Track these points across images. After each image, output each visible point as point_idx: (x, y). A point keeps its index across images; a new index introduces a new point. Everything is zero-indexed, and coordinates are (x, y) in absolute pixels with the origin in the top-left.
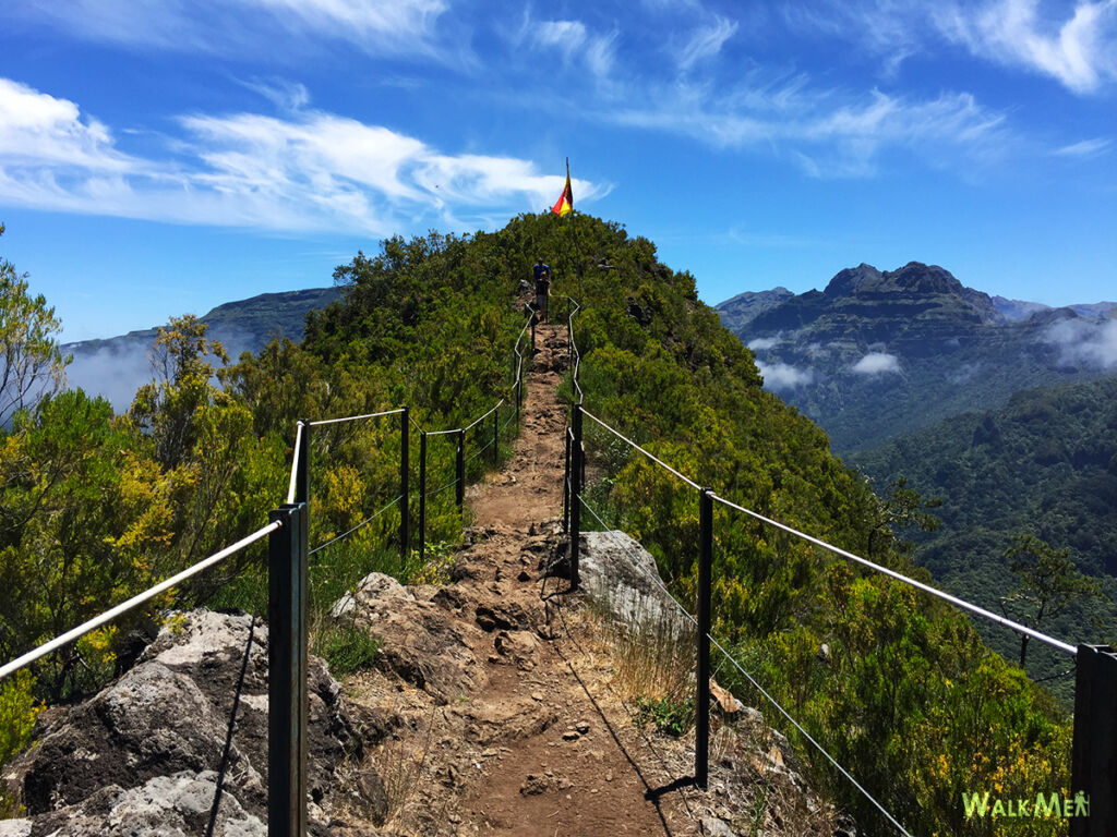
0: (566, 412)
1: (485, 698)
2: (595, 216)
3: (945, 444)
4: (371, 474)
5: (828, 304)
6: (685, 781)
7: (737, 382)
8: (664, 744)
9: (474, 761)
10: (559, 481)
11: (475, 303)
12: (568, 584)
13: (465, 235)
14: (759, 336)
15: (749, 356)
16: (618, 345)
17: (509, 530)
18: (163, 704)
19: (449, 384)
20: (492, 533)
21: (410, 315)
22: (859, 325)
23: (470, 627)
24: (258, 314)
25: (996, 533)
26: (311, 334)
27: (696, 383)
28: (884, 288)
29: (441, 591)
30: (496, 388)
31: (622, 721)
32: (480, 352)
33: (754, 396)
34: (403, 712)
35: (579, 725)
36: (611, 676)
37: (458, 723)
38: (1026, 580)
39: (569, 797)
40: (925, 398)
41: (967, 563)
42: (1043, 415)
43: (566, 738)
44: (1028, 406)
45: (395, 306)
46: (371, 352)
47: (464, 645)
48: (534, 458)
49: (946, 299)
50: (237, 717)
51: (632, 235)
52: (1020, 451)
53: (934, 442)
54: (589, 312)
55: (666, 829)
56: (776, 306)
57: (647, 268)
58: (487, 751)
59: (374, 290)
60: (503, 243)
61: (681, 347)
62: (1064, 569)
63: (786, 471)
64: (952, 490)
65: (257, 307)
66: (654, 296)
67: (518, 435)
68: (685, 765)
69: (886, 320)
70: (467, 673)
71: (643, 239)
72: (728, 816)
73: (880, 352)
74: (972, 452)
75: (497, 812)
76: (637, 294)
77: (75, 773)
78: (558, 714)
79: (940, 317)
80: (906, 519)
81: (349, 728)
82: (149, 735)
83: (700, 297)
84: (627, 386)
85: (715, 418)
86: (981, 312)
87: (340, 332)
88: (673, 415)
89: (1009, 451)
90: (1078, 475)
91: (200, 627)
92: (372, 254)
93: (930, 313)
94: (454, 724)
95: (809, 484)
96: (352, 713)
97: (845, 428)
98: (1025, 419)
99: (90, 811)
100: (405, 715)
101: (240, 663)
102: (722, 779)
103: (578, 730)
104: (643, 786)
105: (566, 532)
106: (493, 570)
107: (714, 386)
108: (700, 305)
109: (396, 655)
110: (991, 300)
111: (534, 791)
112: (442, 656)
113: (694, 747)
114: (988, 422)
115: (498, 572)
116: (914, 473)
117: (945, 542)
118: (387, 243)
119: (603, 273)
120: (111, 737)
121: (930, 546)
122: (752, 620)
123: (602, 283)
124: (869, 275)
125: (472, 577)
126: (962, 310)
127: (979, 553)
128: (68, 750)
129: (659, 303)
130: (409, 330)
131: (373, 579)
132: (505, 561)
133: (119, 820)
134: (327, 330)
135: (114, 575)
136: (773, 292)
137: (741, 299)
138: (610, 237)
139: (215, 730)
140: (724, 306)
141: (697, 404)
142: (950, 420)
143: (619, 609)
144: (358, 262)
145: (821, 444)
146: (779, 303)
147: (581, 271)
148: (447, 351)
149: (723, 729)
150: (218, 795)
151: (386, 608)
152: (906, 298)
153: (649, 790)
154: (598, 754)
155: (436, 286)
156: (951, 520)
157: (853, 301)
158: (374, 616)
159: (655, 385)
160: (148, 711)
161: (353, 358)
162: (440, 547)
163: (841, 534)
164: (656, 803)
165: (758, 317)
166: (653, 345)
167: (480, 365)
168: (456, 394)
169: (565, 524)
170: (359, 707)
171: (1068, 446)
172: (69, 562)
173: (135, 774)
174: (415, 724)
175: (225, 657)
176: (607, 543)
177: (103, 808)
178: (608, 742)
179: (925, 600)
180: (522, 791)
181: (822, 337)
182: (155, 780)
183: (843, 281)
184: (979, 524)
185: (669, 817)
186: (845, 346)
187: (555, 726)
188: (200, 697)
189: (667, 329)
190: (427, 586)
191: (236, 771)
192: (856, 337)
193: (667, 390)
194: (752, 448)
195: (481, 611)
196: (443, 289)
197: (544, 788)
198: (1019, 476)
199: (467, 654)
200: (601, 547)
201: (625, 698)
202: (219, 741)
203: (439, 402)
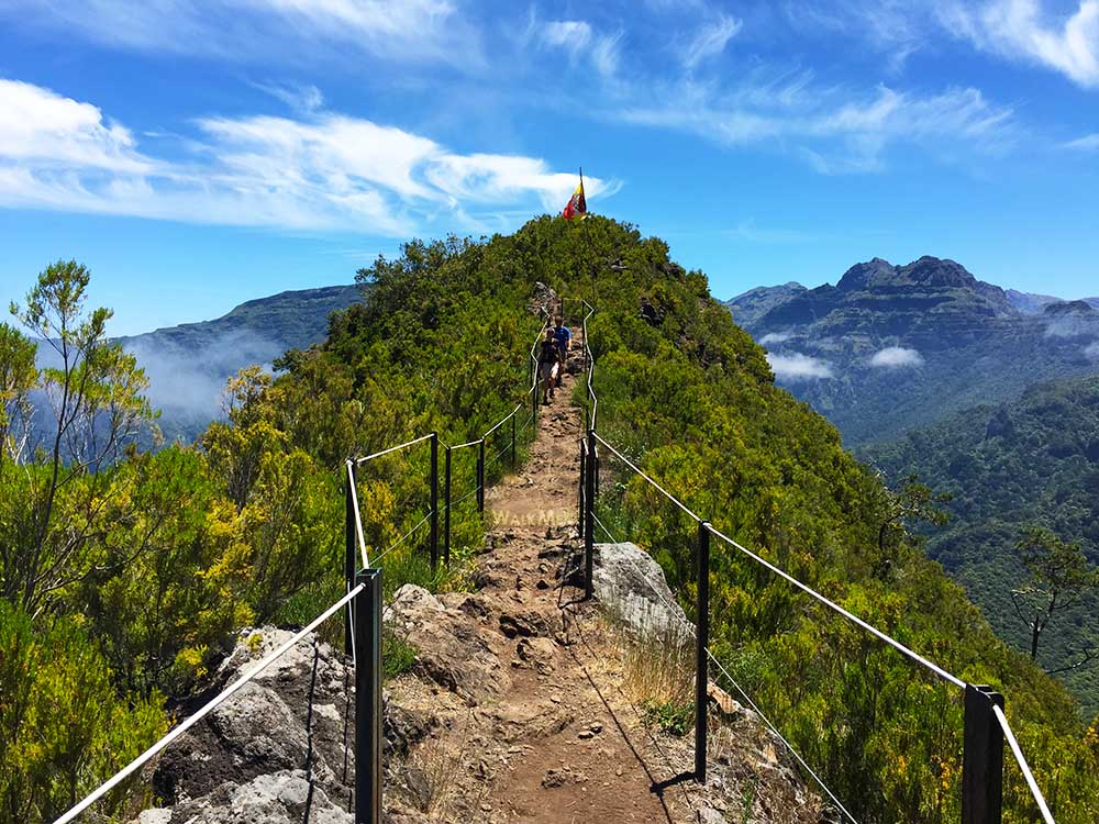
0: (580, 414)
1: (509, 700)
2: (609, 217)
3: (958, 436)
4: (400, 486)
5: (841, 298)
6: (686, 776)
7: (751, 379)
8: (668, 743)
9: (501, 757)
10: (574, 483)
11: (492, 307)
12: (582, 593)
13: (482, 238)
14: (774, 331)
15: (761, 353)
16: (631, 347)
17: (527, 534)
18: (260, 716)
19: (469, 390)
20: (512, 537)
21: (430, 319)
22: (872, 318)
23: (495, 634)
24: (281, 311)
25: (1010, 525)
26: (334, 334)
27: (708, 381)
28: (897, 282)
29: (468, 600)
30: (514, 393)
31: (631, 722)
32: (499, 359)
33: (765, 393)
34: (439, 714)
35: (593, 726)
36: (621, 680)
37: (487, 723)
38: (1037, 573)
39: (584, 789)
40: (938, 390)
41: (981, 554)
42: (1057, 408)
43: (581, 737)
44: (1041, 398)
45: (416, 309)
46: (393, 354)
47: (489, 650)
48: (550, 461)
49: (959, 293)
50: (312, 724)
51: (645, 235)
52: (1034, 443)
53: (947, 435)
54: (602, 316)
55: (668, 818)
56: (788, 301)
57: (659, 267)
58: (512, 749)
59: (395, 292)
60: (519, 246)
61: (693, 345)
62: (1075, 562)
63: (797, 467)
64: (966, 482)
65: (280, 304)
66: (666, 295)
67: (534, 438)
68: (685, 761)
69: (899, 314)
70: (492, 677)
71: (655, 239)
72: (723, 807)
73: (893, 345)
74: (986, 445)
75: (521, 802)
76: (650, 294)
77: (193, 771)
78: (573, 715)
79: (953, 311)
80: (917, 514)
81: (396, 730)
82: (250, 741)
83: (712, 294)
84: (640, 389)
85: (725, 418)
86: (995, 305)
87: (362, 333)
88: (684, 417)
89: (1023, 443)
90: (1092, 467)
91: (271, 644)
92: (393, 256)
93: (943, 307)
94: (483, 723)
95: (821, 479)
96: (396, 715)
97: (858, 421)
98: (1039, 411)
99: (215, 803)
100: (441, 716)
101: (310, 677)
102: (718, 774)
103: (592, 730)
104: (649, 779)
105: (581, 536)
106: (514, 578)
107: (726, 383)
108: (711, 303)
109: (431, 662)
110: (1004, 293)
111: (555, 784)
112: (471, 662)
113: (694, 745)
114: (1001, 415)
115: (518, 580)
116: (927, 465)
117: (959, 534)
118: (407, 246)
119: (617, 274)
120: (220, 742)
121: (944, 537)
122: (755, 623)
123: (616, 285)
124: (882, 269)
125: (494, 585)
126: (975, 304)
127: (993, 545)
128: (187, 753)
129: (672, 303)
130: (429, 333)
131: (408, 590)
132: (525, 570)
133: (240, 809)
134: (349, 330)
135: (201, 601)
136: (786, 287)
137: (754, 294)
138: (623, 239)
139: (299, 735)
140: (737, 301)
141: (708, 403)
142: (963, 413)
143: (629, 617)
144: (379, 264)
145: (832, 439)
146: (792, 297)
147: (595, 273)
148: (466, 358)
149: (721, 729)
150: (311, 790)
151: (420, 618)
152: (920, 291)
153: (654, 783)
154: (610, 752)
155: (455, 290)
156: (965, 511)
157: (867, 295)
158: (410, 625)
159: (667, 388)
160: (248, 722)
161: (375, 360)
162: (464, 552)
163: (852, 528)
164: (660, 795)
165: (771, 312)
166: (665, 346)
167: (498, 371)
168: (476, 399)
169: (580, 528)
170: (402, 710)
171: (1083, 439)
172: (163, 590)
173: (240, 772)
174: (449, 724)
175: (296, 672)
176: (619, 554)
177: (225, 800)
178: (618, 741)
179: (936, 594)
180: (543, 783)
181: (835, 331)
182: (260, 778)
183: (855, 276)
184: (992, 515)
185: (671, 807)
186: (856, 339)
187: (571, 726)
188: (286, 709)
189: (680, 328)
190: (454, 595)
191: (316, 771)
192: (869, 331)
193: (679, 392)
194: (763, 444)
195: (504, 619)
196: (461, 293)
197: (562, 781)
198: (1033, 469)
199: (493, 659)
200: (613, 558)
201: (635, 700)
202: (304, 745)
203: (459, 409)
